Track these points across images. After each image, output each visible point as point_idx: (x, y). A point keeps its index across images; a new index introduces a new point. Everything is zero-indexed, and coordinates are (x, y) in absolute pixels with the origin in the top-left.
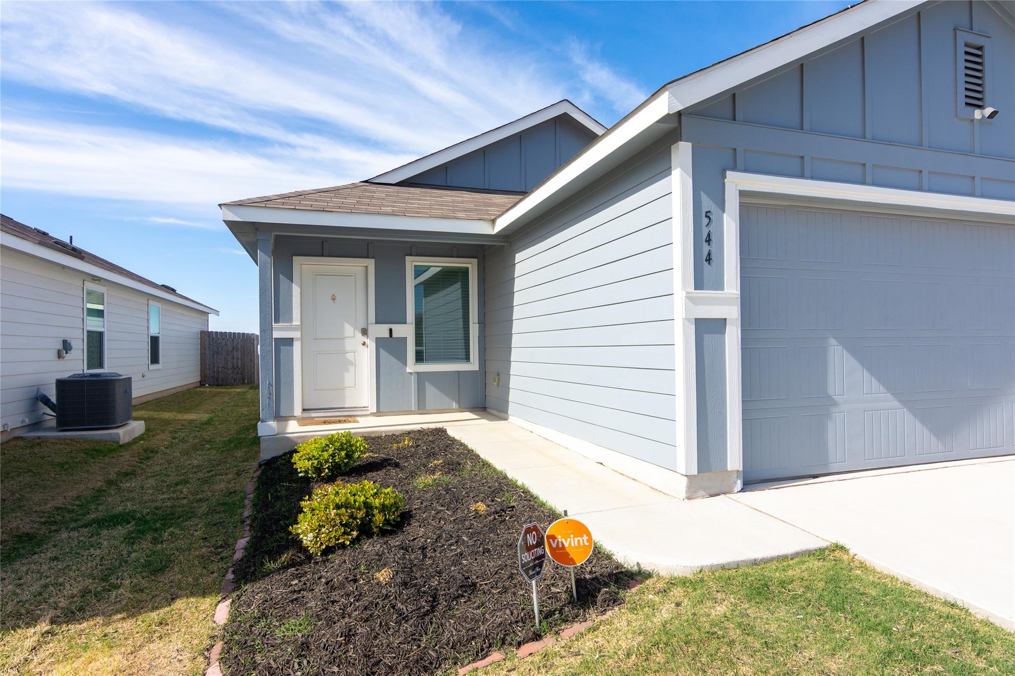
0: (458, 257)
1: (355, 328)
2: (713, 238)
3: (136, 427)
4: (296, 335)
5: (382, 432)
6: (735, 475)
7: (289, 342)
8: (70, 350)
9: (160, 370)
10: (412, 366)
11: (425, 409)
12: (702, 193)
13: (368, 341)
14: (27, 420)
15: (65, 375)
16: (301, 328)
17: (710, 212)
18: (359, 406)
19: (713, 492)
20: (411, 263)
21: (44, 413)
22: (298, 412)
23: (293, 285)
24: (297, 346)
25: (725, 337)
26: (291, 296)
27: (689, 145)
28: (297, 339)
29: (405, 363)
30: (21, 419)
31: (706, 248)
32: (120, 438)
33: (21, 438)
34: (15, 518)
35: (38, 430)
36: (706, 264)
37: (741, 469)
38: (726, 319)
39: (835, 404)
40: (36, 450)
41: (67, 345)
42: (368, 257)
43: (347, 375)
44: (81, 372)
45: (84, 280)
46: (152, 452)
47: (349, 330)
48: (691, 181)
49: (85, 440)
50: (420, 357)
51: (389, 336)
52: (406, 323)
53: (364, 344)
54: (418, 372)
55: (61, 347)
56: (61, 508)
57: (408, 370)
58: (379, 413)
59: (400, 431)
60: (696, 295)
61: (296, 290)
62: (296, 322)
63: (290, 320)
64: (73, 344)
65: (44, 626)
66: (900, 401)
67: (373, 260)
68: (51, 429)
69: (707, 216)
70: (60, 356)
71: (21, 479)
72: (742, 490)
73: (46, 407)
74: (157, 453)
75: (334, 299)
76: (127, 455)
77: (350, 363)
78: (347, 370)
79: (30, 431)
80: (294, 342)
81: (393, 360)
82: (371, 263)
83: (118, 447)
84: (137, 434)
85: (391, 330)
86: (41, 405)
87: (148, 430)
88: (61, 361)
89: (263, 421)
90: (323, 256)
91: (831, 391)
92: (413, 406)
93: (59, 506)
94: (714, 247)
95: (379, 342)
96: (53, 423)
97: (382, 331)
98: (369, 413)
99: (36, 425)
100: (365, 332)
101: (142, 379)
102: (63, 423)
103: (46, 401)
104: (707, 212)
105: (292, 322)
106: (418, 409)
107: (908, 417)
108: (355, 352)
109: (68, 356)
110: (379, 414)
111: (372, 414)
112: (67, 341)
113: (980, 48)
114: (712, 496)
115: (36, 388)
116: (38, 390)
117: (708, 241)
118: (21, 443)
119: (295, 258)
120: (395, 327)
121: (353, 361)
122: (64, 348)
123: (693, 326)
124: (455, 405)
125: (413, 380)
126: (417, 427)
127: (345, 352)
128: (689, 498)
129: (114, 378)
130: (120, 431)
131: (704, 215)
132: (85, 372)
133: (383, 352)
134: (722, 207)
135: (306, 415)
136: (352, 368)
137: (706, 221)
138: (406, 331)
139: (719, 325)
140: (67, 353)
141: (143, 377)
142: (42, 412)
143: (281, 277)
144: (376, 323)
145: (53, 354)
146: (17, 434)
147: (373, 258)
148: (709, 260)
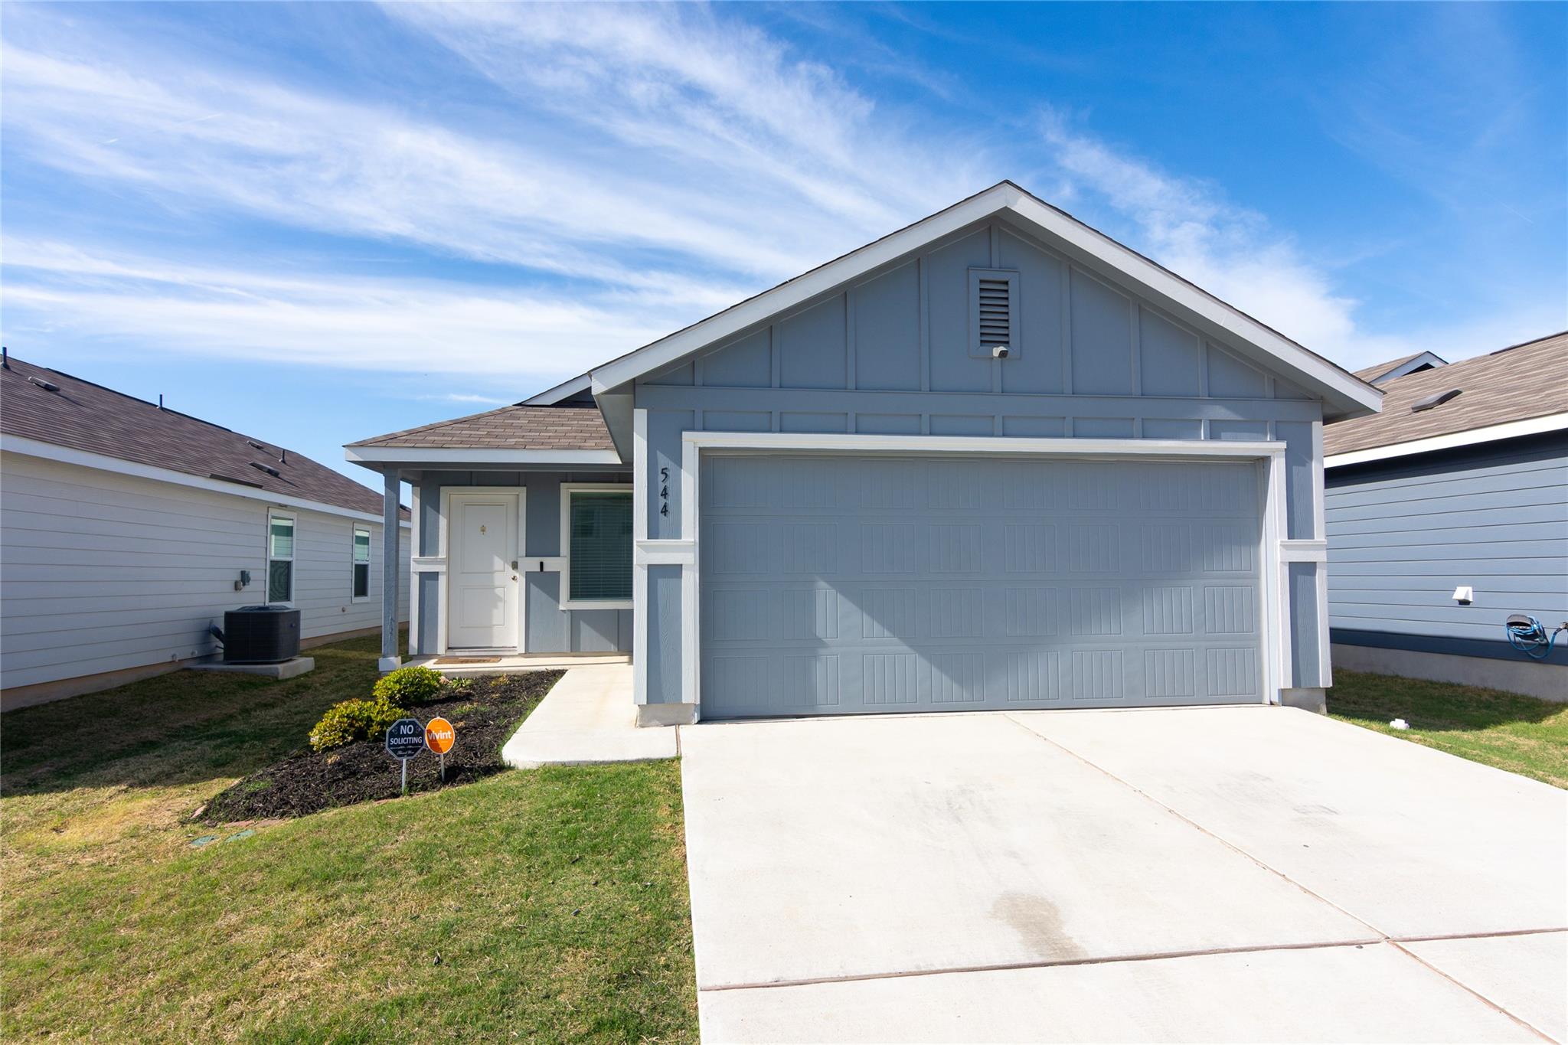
0: (619, 482)
1: (506, 562)
2: (669, 491)
3: (304, 664)
4: (441, 568)
5: (503, 672)
6: (693, 708)
7: (435, 576)
8: (248, 582)
9: (368, 603)
10: (565, 604)
11: (579, 652)
12: (658, 453)
13: (517, 575)
14: (196, 652)
15: (234, 608)
16: (448, 560)
17: (666, 469)
18: (508, 646)
19: (667, 722)
20: (566, 491)
21: (217, 647)
22: (441, 649)
23: (440, 516)
24: (442, 581)
25: (681, 582)
26: (438, 528)
27: (644, 412)
28: (443, 573)
29: (557, 599)
30: (191, 651)
31: (662, 501)
32: (278, 673)
33: (189, 669)
34: (149, 730)
35: (210, 662)
36: (662, 516)
37: (698, 702)
38: (682, 565)
39: (823, 645)
40: (195, 680)
41: (245, 578)
42: (519, 485)
43: (495, 612)
44: (262, 605)
45: (268, 507)
46: (304, 687)
47: (498, 563)
48: (645, 443)
49: (245, 673)
50: (574, 595)
51: (539, 570)
52: (559, 556)
53: (514, 578)
54: (571, 611)
55: (238, 578)
56: (189, 727)
57: (561, 607)
58: (527, 654)
59: (523, 671)
60: (649, 544)
61: (443, 522)
62: (442, 555)
63: (436, 553)
64: (252, 575)
65: (123, 787)
66: (911, 646)
67: (525, 488)
68: (219, 663)
69: (662, 473)
70: (237, 588)
71: (168, 702)
72: (700, 722)
73: (218, 640)
74: (309, 688)
75: (483, 531)
76: (276, 689)
77: (499, 599)
78: (496, 607)
79: (199, 664)
80: (440, 576)
81: (544, 596)
82: (522, 492)
83: (276, 680)
84: (303, 671)
85: (542, 564)
86: (213, 638)
87: (317, 667)
88: (239, 594)
89: (384, 656)
90: (471, 485)
91: (820, 633)
92: (566, 647)
93: (187, 724)
94: (670, 501)
95: (529, 577)
96: (221, 658)
97: (533, 564)
98: (516, 653)
99: (208, 657)
100: (515, 566)
101: (341, 613)
102: (230, 657)
103: (216, 632)
104: (663, 470)
105: (438, 555)
106: (571, 651)
107: (922, 663)
108: (504, 588)
109: (247, 588)
110: (525, 655)
111: (520, 655)
112: (245, 572)
113: (1006, 283)
114: (665, 726)
115: (209, 620)
116: (211, 623)
117: (665, 494)
118: (186, 673)
119: (442, 488)
120: (547, 560)
121: (502, 596)
122: (242, 580)
123: (646, 572)
124: (613, 648)
125: (567, 618)
126: (543, 669)
127: (493, 588)
128: (642, 726)
129: (277, 611)
130: (280, 667)
131: (660, 471)
132: (267, 604)
133: (533, 588)
134: (679, 462)
135: (450, 653)
136: (501, 605)
137: (662, 477)
138: (560, 565)
139: (675, 570)
140: (244, 585)
141: (343, 611)
142: (214, 645)
143: (428, 508)
144: (526, 556)
145: (230, 586)
146: (186, 665)
147: (525, 486)
148: (665, 511)
